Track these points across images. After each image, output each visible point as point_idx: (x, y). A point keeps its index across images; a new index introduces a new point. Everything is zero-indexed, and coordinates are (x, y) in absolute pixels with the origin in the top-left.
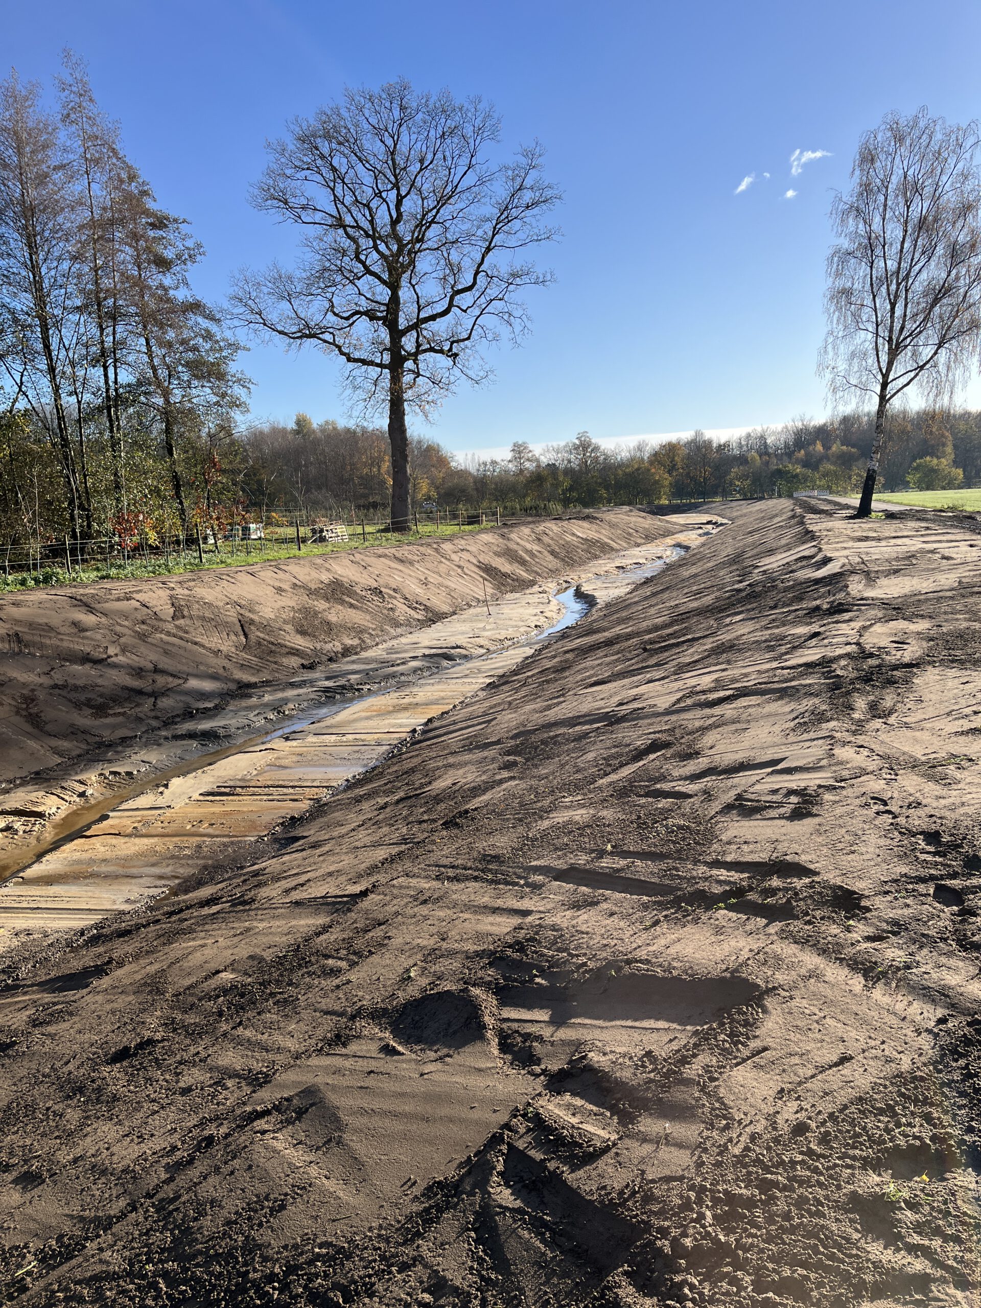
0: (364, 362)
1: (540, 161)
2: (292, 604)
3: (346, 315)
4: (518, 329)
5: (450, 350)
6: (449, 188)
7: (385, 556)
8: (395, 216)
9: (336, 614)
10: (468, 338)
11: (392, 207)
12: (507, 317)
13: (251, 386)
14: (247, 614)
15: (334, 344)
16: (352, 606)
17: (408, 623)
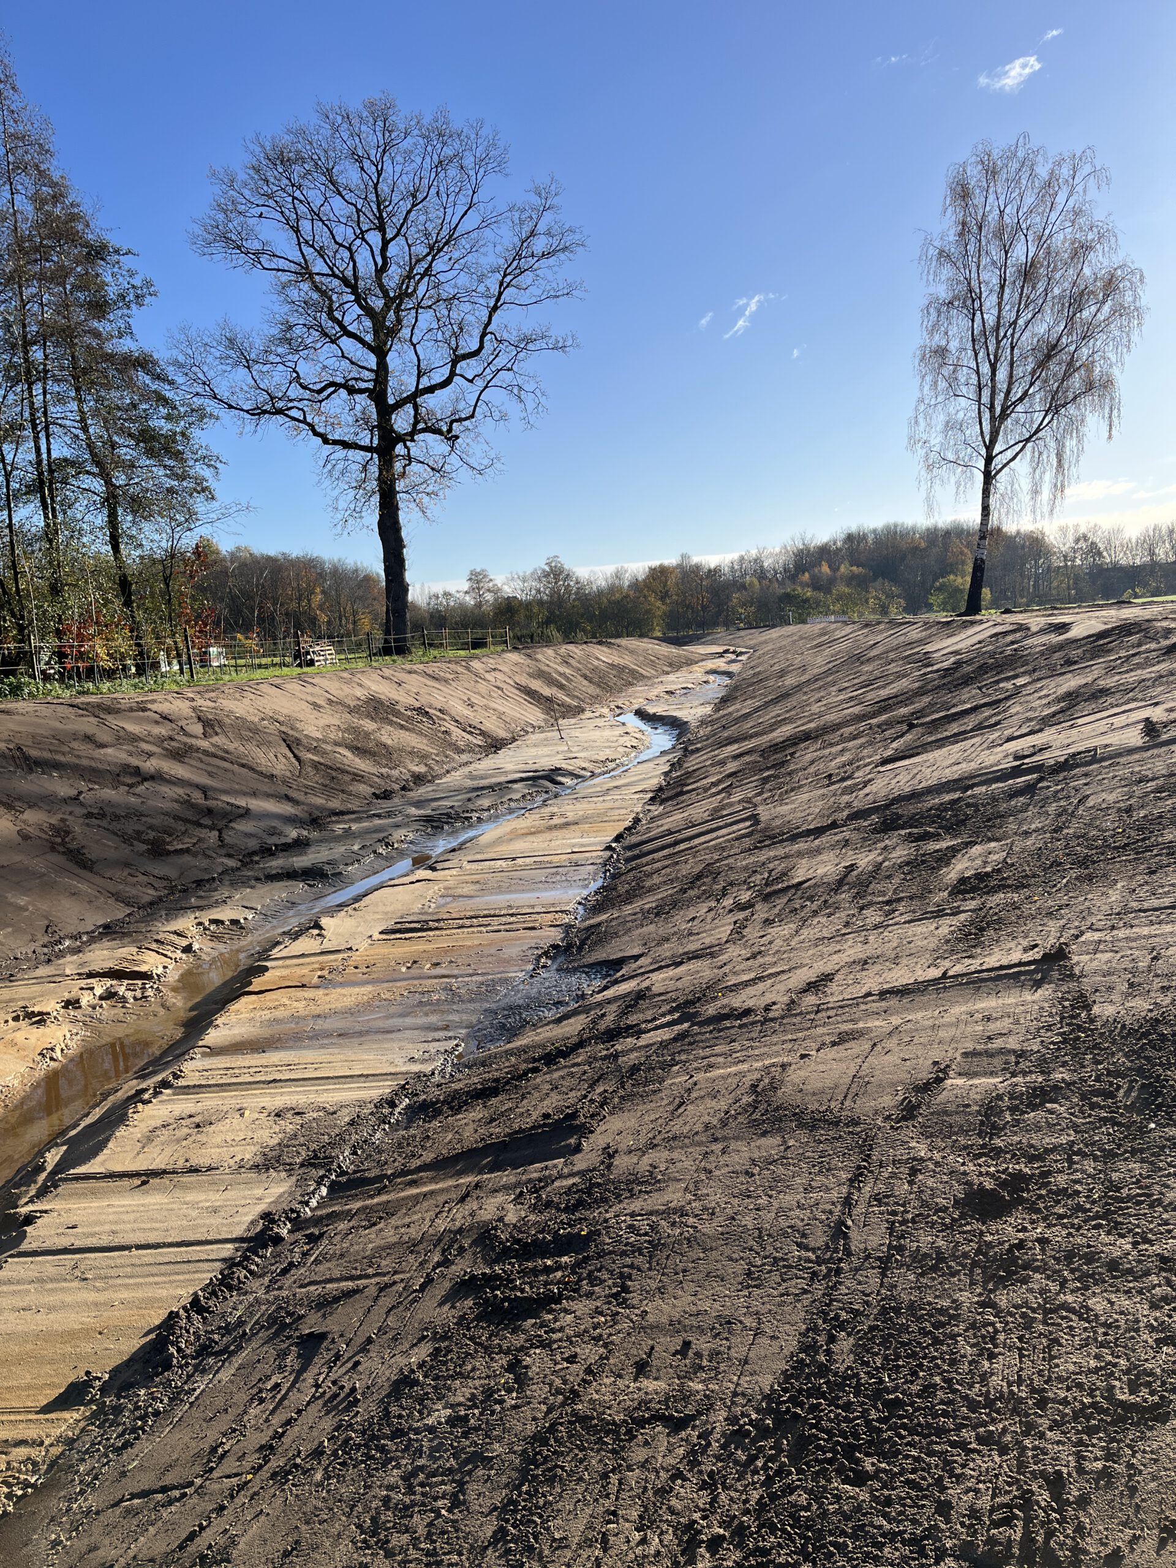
0: (346, 445)
1: (556, 201)
2: (337, 723)
3: (318, 387)
4: (531, 405)
5: (450, 430)
6: (444, 233)
7: (415, 672)
8: (380, 262)
9: (389, 736)
10: (472, 416)
11: (377, 252)
12: (517, 392)
13: (218, 465)
14: (291, 732)
15: (304, 421)
16: (402, 727)
17: (470, 749)
